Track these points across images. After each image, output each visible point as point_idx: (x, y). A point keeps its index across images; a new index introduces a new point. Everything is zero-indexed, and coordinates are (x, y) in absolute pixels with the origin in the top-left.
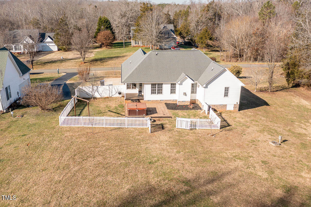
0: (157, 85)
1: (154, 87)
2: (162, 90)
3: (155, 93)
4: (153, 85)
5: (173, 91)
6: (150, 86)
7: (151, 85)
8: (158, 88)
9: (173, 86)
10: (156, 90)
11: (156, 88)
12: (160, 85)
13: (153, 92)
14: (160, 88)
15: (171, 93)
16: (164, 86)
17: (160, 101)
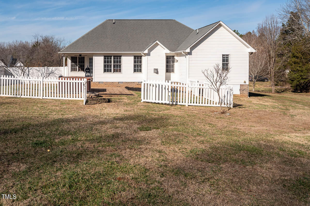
0: (112, 57)
1: (108, 61)
2: (120, 66)
3: (111, 71)
4: (107, 58)
5: (137, 68)
6: (102, 59)
7: (103, 57)
8: (114, 62)
9: (138, 59)
10: (111, 65)
11: (111, 62)
12: (118, 58)
13: (107, 69)
14: (117, 63)
15: (135, 71)
16: (124, 59)
17: (118, 84)
